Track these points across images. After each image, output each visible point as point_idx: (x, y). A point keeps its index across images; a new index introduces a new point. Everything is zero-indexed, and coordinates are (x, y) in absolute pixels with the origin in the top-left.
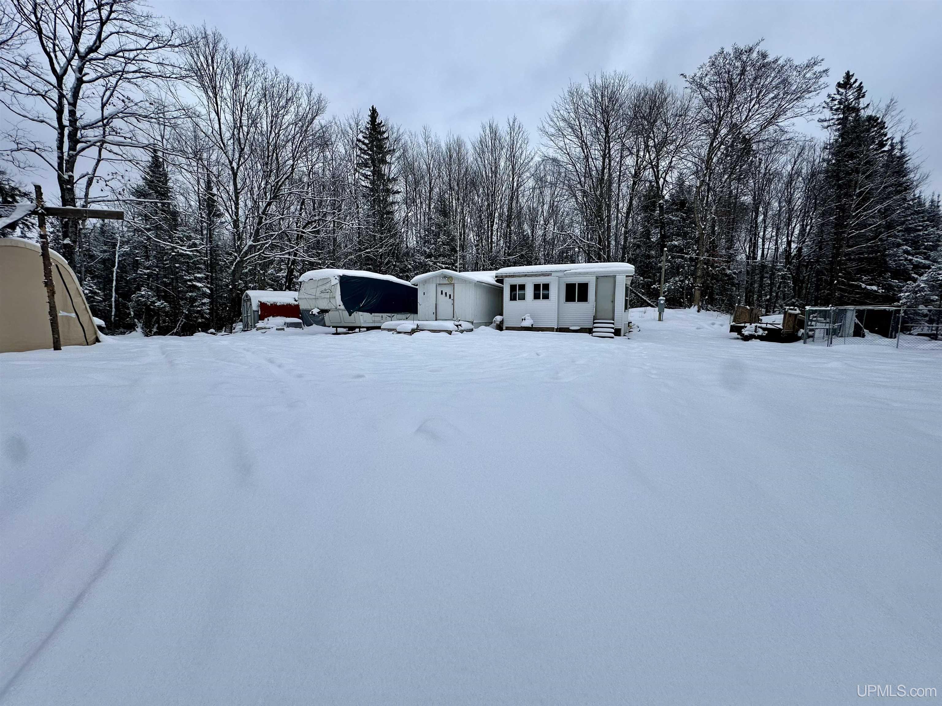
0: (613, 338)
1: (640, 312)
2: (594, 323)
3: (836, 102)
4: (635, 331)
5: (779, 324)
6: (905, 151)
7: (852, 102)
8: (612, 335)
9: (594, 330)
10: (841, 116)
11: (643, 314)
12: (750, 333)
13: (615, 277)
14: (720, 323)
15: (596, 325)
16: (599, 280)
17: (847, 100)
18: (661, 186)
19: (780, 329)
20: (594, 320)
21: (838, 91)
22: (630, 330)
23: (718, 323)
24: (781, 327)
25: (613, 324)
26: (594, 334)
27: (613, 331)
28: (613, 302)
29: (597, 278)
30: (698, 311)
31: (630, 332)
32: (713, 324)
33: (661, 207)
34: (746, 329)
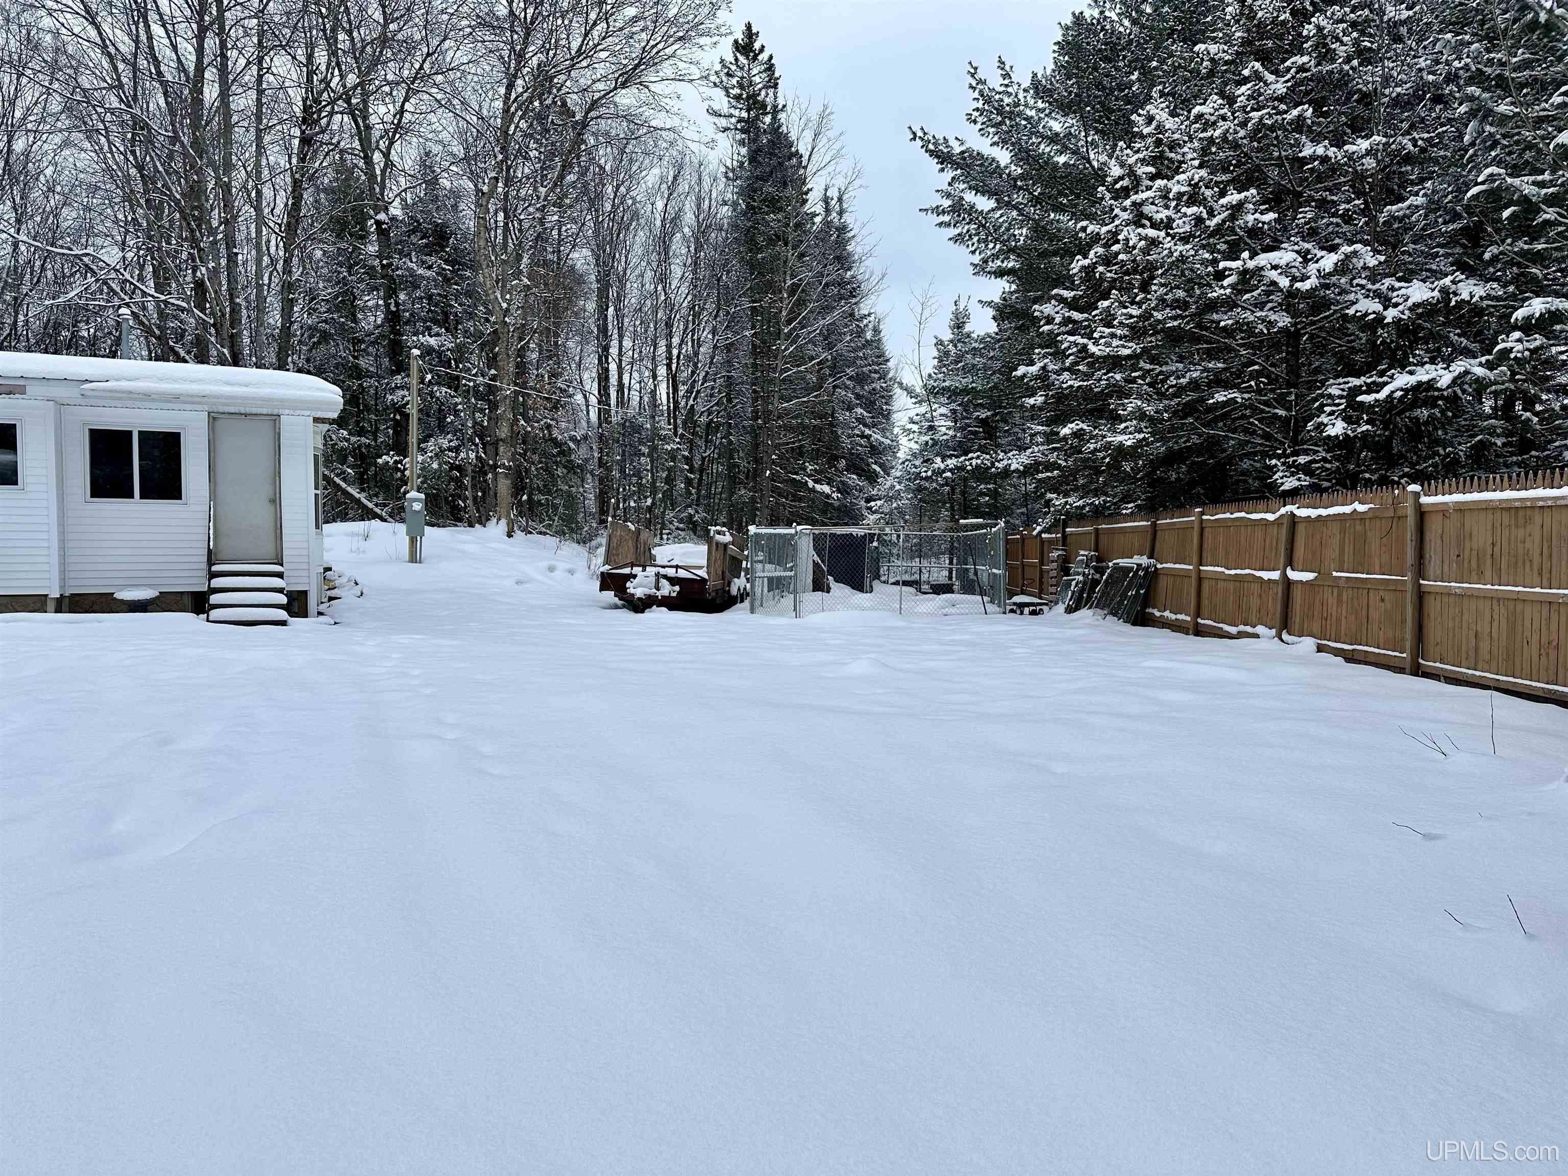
0: (283, 623)
1: (353, 535)
2: (213, 575)
3: (734, 81)
4: (347, 595)
5: (701, 568)
6: (846, 216)
7: (760, 90)
8: (282, 614)
9: (215, 599)
10: (744, 114)
11: (363, 544)
12: (648, 591)
13: (275, 419)
14: (568, 566)
15: (217, 582)
16: (219, 423)
17: (751, 84)
18: (378, 172)
19: (703, 580)
20: (210, 563)
21: (737, 60)
22: (333, 593)
23: (562, 566)
24: (703, 573)
25: (280, 575)
26: (215, 614)
27: (283, 599)
28: (275, 501)
29: (213, 418)
30: (510, 535)
31: (331, 599)
32: (551, 569)
33: (382, 232)
34: (636, 581)
